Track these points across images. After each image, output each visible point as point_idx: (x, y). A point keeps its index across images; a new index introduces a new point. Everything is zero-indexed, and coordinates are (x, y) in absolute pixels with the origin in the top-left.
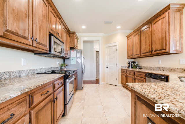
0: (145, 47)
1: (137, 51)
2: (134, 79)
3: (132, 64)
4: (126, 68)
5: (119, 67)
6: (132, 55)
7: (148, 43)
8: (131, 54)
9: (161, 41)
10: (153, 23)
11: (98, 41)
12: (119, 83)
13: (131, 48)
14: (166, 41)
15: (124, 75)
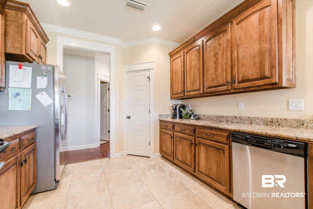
0: (215, 74)
1: (193, 82)
2: (196, 145)
3: (182, 110)
4: (170, 119)
5: (155, 118)
6: (184, 92)
7: (222, 66)
8: (178, 88)
9: (257, 59)
10: (235, 22)
11: (108, 56)
12: (155, 153)
13: (179, 76)
14: (272, 58)
15: (166, 133)
